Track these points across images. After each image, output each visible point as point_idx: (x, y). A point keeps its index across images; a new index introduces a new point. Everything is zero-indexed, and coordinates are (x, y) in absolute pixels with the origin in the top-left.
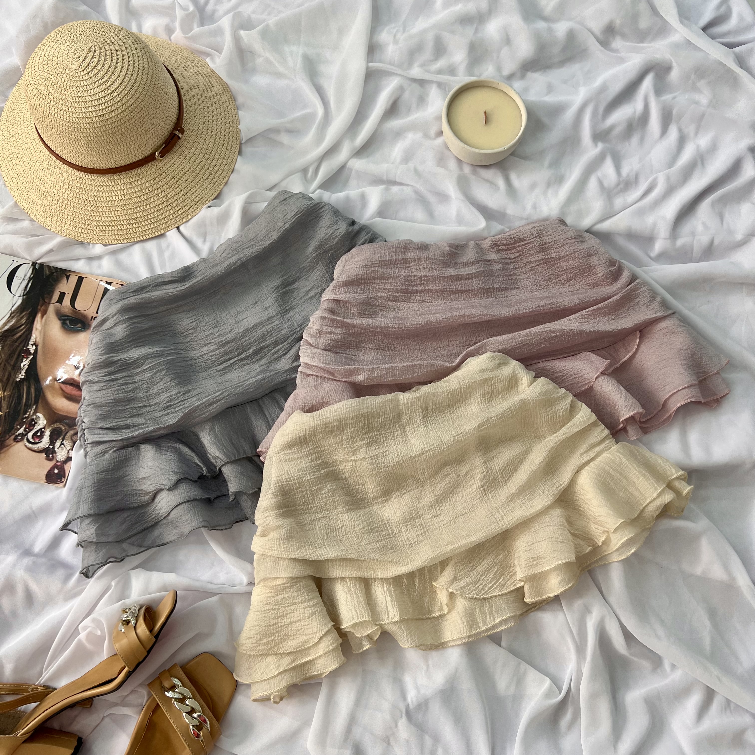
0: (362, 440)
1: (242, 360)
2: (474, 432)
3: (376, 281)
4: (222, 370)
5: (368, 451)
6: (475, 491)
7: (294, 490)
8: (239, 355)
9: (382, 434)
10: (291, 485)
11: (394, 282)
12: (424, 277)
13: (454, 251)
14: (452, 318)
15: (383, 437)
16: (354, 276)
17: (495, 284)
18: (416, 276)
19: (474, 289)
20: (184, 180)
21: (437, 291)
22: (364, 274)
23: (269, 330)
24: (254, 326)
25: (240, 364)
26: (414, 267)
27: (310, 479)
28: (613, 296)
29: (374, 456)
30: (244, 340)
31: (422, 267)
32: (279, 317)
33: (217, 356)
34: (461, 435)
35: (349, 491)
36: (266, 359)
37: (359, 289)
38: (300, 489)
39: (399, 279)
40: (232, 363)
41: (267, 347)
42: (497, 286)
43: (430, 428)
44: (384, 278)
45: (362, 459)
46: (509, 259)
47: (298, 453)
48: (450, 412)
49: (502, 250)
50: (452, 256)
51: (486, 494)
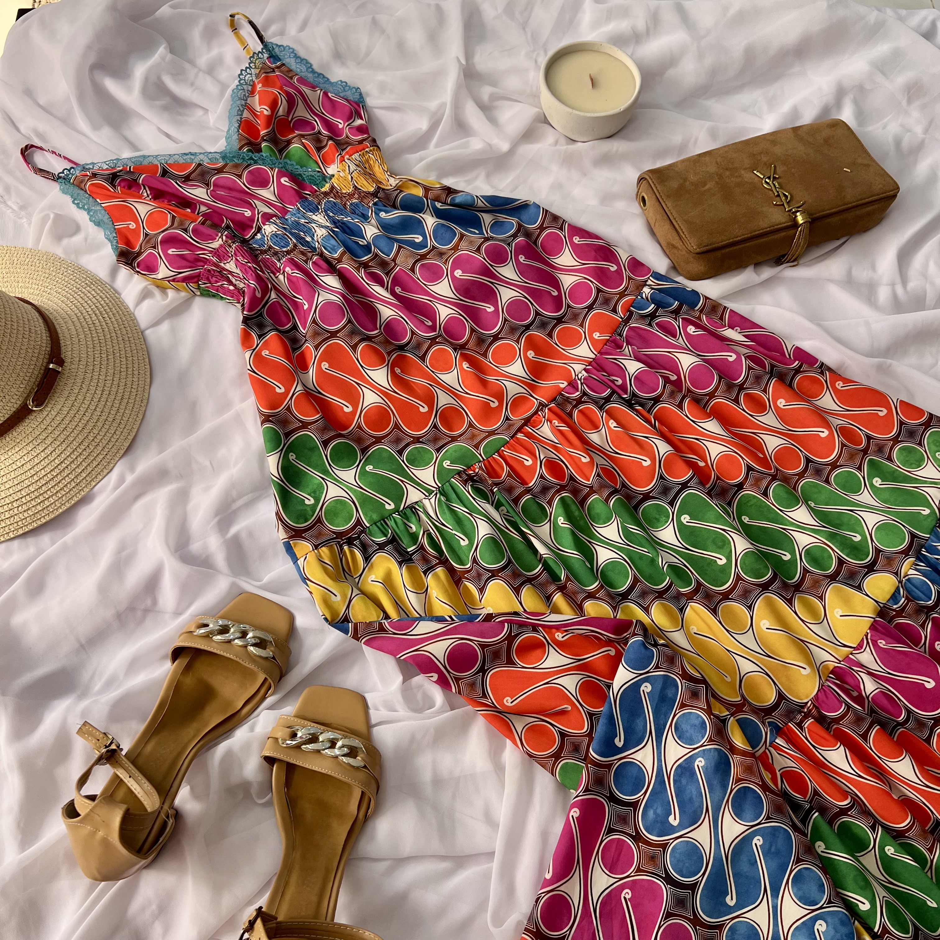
20: (80, 429)
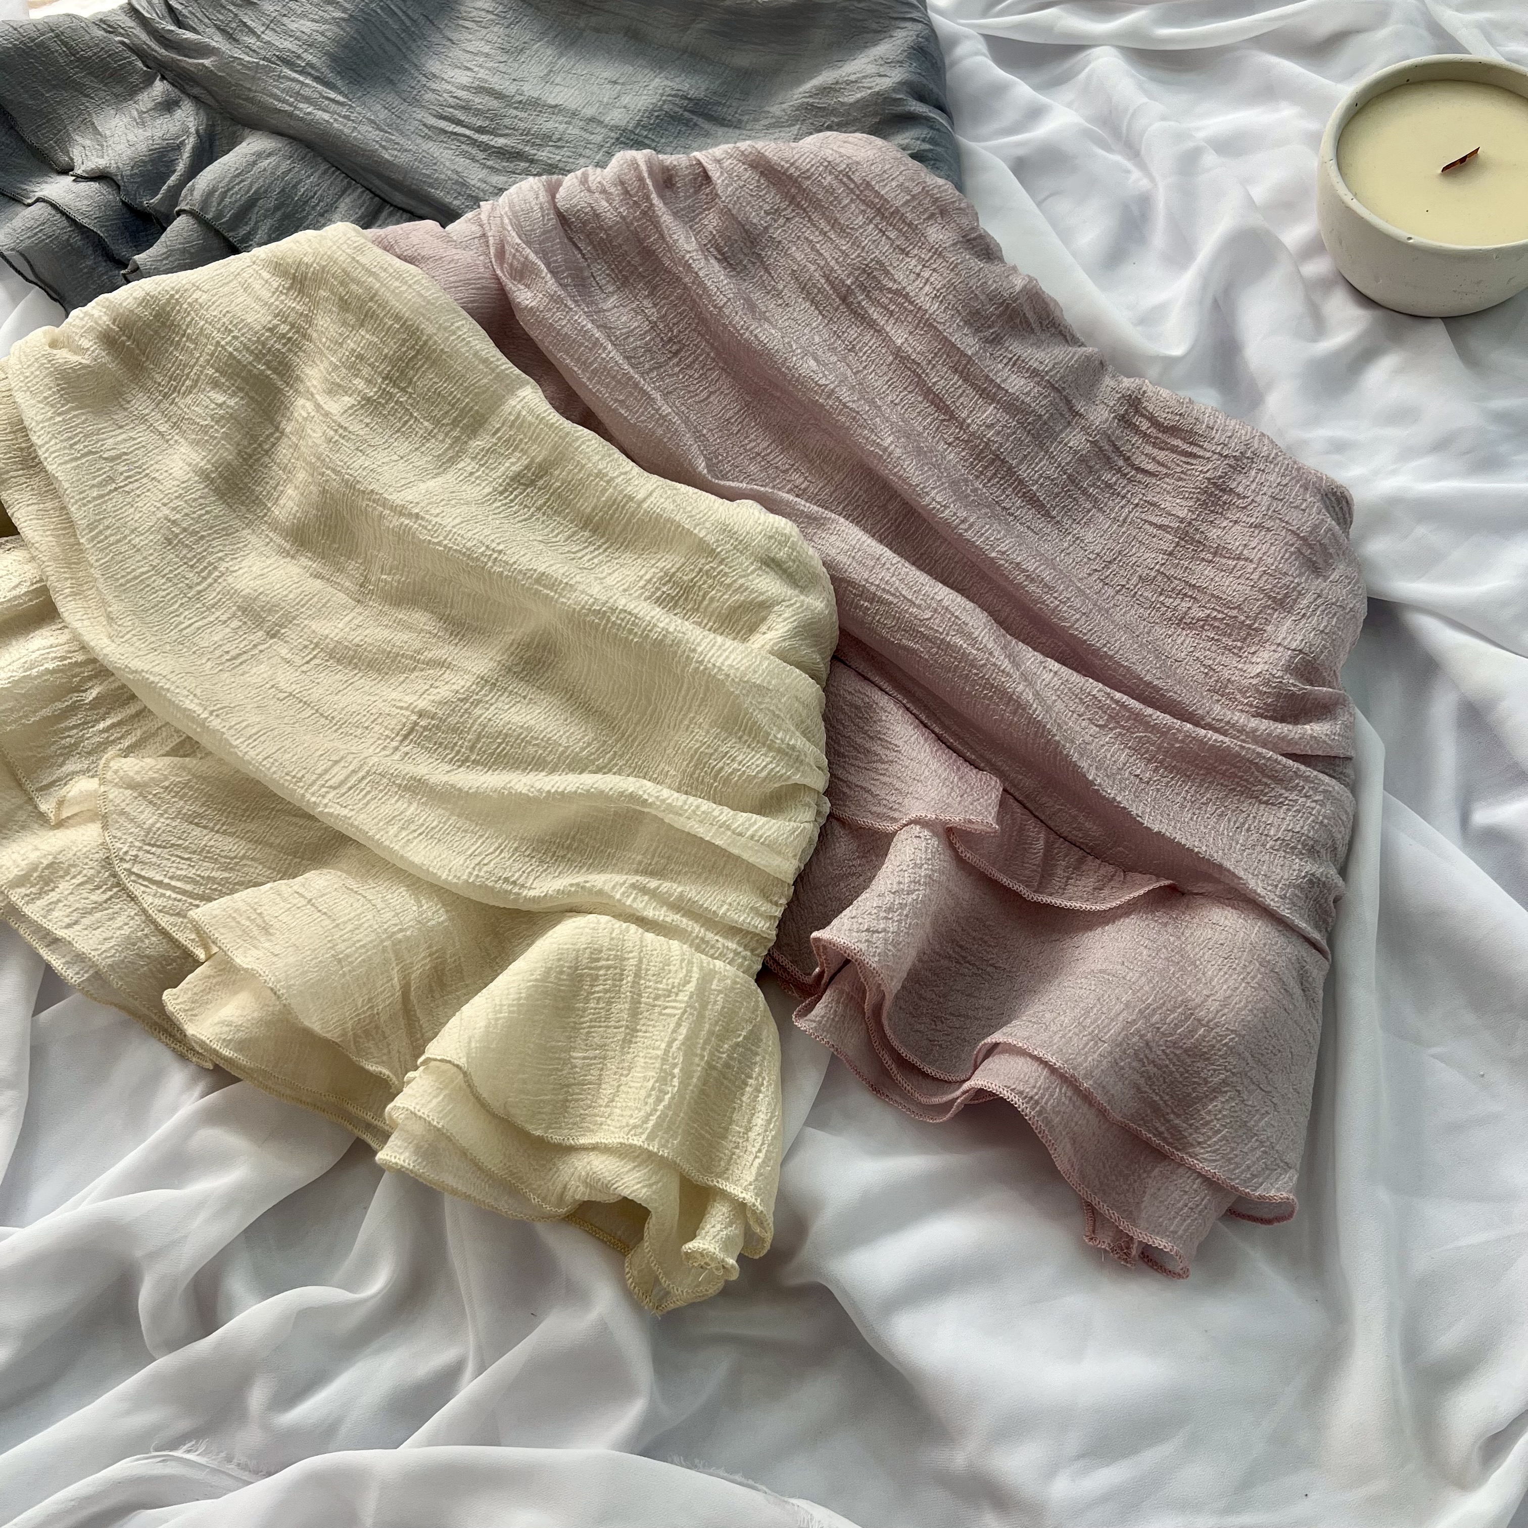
0: (370, 382)
1: (474, 143)
2: (520, 577)
3: (815, 217)
4: (430, 127)
5: (350, 411)
6: (401, 708)
7: (183, 335)
8: (481, 130)
9: (411, 415)
10: (188, 319)
11: (843, 252)
12: (906, 296)
13: (1030, 315)
14: (829, 397)
15: (407, 422)
16: (787, 162)
17: (1023, 467)
18: (895, 281)
19: (969, 425)
21: (898, 353)
22: (809, 178)
23: (566, 137)
24: (556, 106)
25: (463, 146)
26: (914, 262)
27: (222, 347)
28: (1208, 727)
29: (346, 429)
30: (515, 112)
31: (926, 274)
32: (613, 134)
33: (451, 100)
34: (495, 555)
35: (258, 460)
36: (505, 179)
37: (772, 198)
38: (192, 346)
39: (859, 256)
40: (455, 134)
41: (532, 161)
42: (1024, 472)
43: (495, 505)
44: (834, 223)
45: (327, 414)
46: (1127, 459)
47: (274, 293)
48: (574, 533)
49: (1136, 430)
50: (1011, 318)
51: (406, 737)
